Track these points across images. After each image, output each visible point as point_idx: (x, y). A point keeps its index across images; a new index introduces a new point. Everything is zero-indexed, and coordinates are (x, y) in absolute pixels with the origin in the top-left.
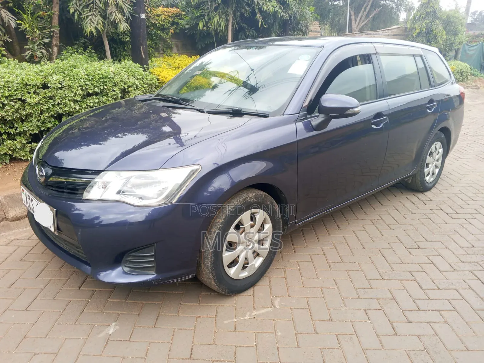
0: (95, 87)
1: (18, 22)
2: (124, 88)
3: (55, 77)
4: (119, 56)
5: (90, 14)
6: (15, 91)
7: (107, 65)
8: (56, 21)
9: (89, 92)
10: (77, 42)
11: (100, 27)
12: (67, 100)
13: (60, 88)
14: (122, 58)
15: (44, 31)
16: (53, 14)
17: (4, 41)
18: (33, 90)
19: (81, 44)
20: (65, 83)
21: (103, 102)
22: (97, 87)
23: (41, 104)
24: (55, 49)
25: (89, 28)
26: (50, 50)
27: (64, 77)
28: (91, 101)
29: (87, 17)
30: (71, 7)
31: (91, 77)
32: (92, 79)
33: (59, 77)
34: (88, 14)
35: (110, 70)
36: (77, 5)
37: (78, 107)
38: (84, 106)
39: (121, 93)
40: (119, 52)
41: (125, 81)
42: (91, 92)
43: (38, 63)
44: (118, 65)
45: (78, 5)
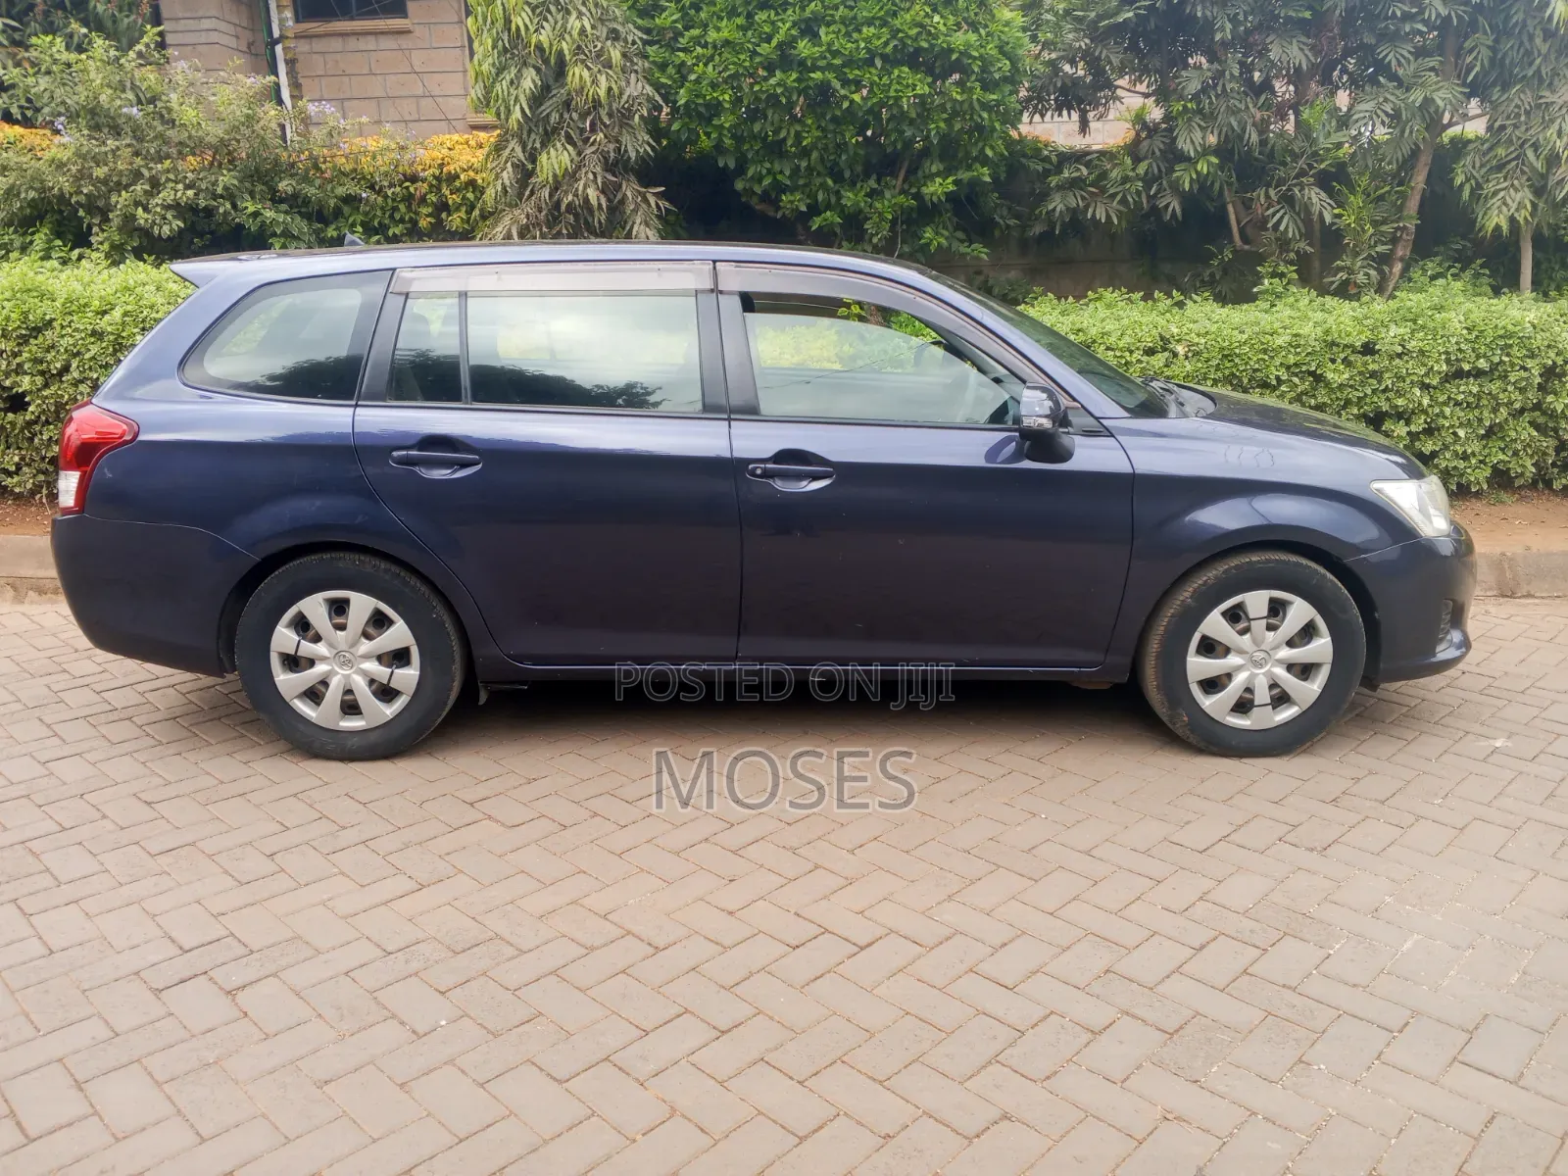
0: (1478, 357)
1: (1336, 211)
2: (1554, 363)
3: (1393, 330)
4: (1546, 282)
5: (1505, 184)
6: (1308, 354)
7: (1519, 305)
8: (1413, 205)
9: (1462, 369)
10: (1442, 249)
11: (1521, 217)
12: (1408, 381)
13: (1399, 356)
14: (1553, 286)
15: (1384, 228)
16: (1412, 188)
17: (1298, 253)
18: (1342, 356)
19: (1451, 253)
20: (1413, 343)
21: (1490, 394)
22: (1485, 356)
23: (1351, 387)
24: (1398, 267)
25: (1495, 219)
26: (1386, 269)
27: (1413, 332)
28: (1462, 388)
29: (1495, 193)
30: (1459, 171)
31: (1476, 333)
32: (1477, 337)
33: (1402, 331)
34: (1498, 187)
35: (1527, 319)
36: (1474, 167)
37: (1426, 402)
38: (1440, 400)
39: (1541, 375)
40: (1547, 271)
41: (1561, 346)
42: (1466, 367)
43: (1357, 297)
44: (1549, 307)
45: (1478, 165)
